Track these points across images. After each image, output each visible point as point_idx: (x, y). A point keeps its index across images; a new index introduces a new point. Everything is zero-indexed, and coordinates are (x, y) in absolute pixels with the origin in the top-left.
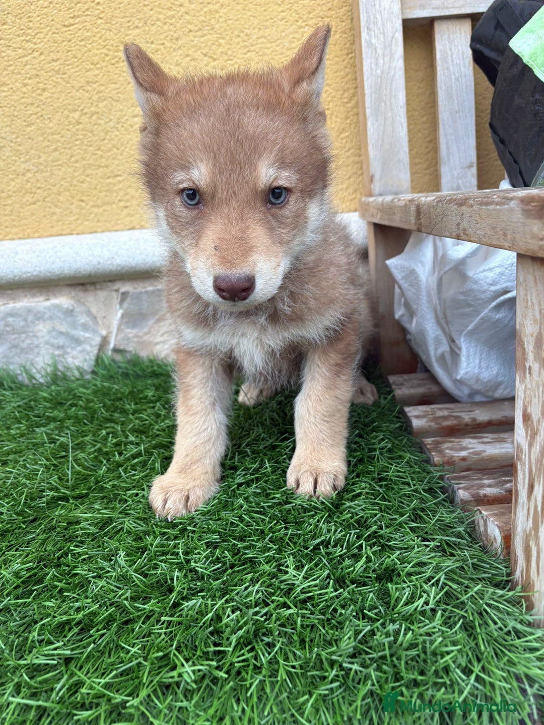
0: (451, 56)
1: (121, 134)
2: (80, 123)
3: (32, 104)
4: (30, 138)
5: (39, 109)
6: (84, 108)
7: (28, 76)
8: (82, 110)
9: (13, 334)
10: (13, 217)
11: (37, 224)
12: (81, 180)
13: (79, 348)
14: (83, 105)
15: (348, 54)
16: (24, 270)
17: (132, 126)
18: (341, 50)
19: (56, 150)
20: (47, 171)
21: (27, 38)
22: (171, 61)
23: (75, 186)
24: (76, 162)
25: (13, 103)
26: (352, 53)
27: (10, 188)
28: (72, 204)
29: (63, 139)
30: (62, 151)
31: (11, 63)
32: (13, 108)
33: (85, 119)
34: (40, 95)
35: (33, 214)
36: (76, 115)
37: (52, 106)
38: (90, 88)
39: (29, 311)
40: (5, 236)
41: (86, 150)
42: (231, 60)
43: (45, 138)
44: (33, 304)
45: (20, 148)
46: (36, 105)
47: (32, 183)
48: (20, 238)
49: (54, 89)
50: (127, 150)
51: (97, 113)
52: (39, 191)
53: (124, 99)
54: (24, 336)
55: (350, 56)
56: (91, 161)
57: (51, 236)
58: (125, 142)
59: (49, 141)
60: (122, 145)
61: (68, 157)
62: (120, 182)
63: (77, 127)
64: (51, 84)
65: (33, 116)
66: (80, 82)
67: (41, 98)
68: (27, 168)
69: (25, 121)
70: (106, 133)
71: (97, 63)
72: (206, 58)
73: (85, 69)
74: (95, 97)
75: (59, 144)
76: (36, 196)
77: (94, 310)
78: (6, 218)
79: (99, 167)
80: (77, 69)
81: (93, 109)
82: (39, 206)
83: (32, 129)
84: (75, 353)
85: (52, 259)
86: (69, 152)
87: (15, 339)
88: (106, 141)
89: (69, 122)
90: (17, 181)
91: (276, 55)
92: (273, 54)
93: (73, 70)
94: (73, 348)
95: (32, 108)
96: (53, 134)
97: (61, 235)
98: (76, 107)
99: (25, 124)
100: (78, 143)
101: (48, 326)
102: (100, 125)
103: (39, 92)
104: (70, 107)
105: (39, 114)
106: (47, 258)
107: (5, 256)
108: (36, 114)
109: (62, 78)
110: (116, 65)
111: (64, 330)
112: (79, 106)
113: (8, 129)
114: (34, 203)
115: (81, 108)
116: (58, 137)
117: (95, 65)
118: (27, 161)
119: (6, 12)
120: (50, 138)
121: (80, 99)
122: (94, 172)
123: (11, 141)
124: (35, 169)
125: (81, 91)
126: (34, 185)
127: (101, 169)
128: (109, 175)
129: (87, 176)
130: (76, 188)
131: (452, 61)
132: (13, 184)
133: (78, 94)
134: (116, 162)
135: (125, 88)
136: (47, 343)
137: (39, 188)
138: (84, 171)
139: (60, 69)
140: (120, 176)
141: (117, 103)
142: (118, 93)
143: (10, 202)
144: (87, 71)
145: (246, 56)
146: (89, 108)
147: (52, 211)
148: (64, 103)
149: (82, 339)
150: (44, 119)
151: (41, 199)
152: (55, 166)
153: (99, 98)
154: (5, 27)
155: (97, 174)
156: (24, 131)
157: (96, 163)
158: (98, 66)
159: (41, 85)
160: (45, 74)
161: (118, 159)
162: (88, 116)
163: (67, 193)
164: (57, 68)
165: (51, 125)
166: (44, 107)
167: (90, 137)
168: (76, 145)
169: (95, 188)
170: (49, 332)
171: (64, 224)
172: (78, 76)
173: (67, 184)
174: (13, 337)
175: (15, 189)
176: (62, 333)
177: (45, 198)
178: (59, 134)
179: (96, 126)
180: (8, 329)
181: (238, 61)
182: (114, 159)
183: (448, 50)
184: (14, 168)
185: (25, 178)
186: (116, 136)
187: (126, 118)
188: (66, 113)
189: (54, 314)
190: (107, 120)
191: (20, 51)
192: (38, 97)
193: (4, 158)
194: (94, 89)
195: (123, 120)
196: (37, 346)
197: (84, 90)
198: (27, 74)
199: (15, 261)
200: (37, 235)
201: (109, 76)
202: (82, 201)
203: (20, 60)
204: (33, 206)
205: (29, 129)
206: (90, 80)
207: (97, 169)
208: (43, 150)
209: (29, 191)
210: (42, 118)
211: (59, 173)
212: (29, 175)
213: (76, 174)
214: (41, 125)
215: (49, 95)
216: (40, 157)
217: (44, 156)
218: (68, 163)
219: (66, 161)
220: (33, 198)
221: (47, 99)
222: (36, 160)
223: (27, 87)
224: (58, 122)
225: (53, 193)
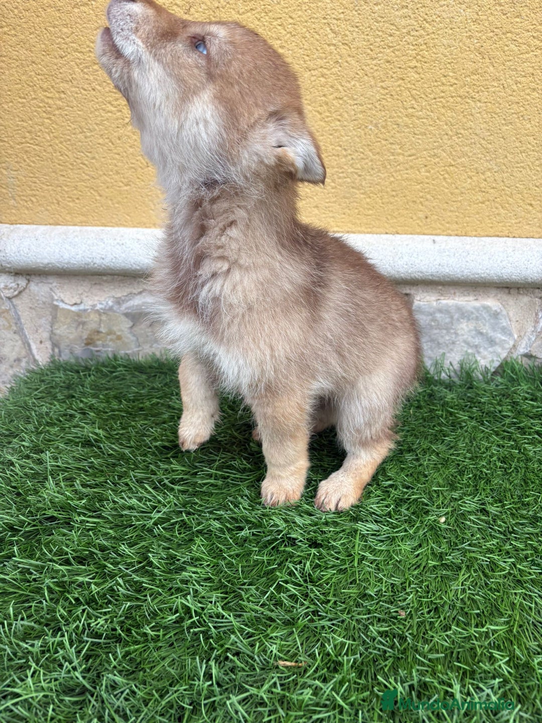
3: (518, 103)
4: (503, 137)
5: (522, 109)
7: (523, 74)
9: (436, 329)
10: (457, 214)
11: (478, 222)
13: (490, 349)
16: (474, 271)
19: (524, 152)
20: (507, 172)
21: (535, 35)
25: (498, 100)
27: (464, 185)
31: (511, 58)
32: (497, 105)
34: (528, 94)
35: (478, 213)
37: (536, 107)
39: (459, 309)
40: (444, 231)
43: (517, 139)
44: (464, 303)
45: (490, 146)
46: (521, 104)
47: (488, 183)
48: (457, 235)
52: (492, 190)
54: (444, 332)
57: (487, 236)
59: (521, 142)
61: (533, 160)
65: (514, 115)
67: (528, 97)
68: (490, 167)
75: (529, 146)
76: (488, 195)
77: (511, 314)
78: (449, 214)
82: (487, 205)
83: (508, 128)
84: (486, 353)
85: (504, 263)
87: (435, 334)
90: (475, 178)
94: (485, 349)
95: (515, 106)
96: (527, 135)
97: (498, 236)
99: (503, 122)
101: (472, 325)
103: (528, 91)
105: (521, 114)
106: (499, 262)
107: (457, 255)
108: (517, 113)
111: (485, 331)
113: (485, 125)
114: (483, 203)
116: (531, 138)
119: (523, 5)
120: (523, 139)
123: (484, 139)
124: (496, 169)
126: (490, 184)
132: (469, 181)
136: (465, 342)
137: (493, 188)
143: (460, 198)
147: (498, 211)
149: (497, 340)
150: (524, 119)
151: (491, 199)
152: (517, 167)
154: (518, 20)
165: (529, 126)
166: (528, 107)
170: (470, 331)
171: (505, 226)
173: (522, 187)
174: (436, 331)
175: (469, 187)
176: (481, 334)
177: (496, 198)
180: (433, 324)
184: (477, 165)
185: (483, 177)
189: (481, 315)
191: (524, 47)
192: (526, 96)
193: (470, 154)
196: (453, 343)
198: (524, 71)
199: (467, 262)
200: (474, 233)
202: (531, 205)
203: (521, 56)
204: (480, 205)
208: (512, 151)
209: (483, 190)
210: (521, 119)
211: (519, 175)
212: (488, 174)
213: (535, 178)
214: (519, 125)
215: (537, 95)
216: (506, 157)
217: (510, 157)
218: (531, 166)
219: (530, 164)
220: (484, 197)
221: (534, 99)
222: (502, 160)
223: (518, 85)
224: (537, 124)
225: (505, 194)
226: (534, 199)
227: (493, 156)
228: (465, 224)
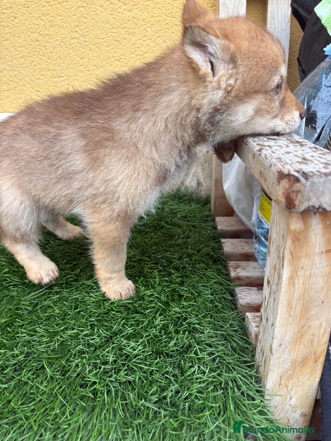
0: (277, 15)
1: (63, 49)
2: (38, 41)
3: (8, 26)
4: (6, 49)
5: (12, 30)
6: (41, 31)
7: (5, 7)
8: (39, 32)
11: (10, 104)
12: (38, 78)
14: (40, 29)
15: (212, 7)
17: (70, 45)
18: (208, 4)
19: (22, 57)
20: (16, 71)
22: (97, 3)
23: (34, 81)
24: (35, 66)
26: (214, 6)
28: (32, 92)
29: (27, 50)
30: (26, 58)
33: (40, 38)
34: (13, 21)
35: (8, 98)
36: (35, 35)
37: (20, 28)
38: (45, 19)
41: (41, 58)
42: (136, 5)
43: (15, 49)
46: (10, 27)
47: (7, 78)
49: (22, 17)
50: (67, 60)
51: (49, 35)
52: (11, 83)
53: (66, 27)
55: (214, 8)
56: (44, 66)
58: (66, 55)
59: (18, 51)
60: (64, 57)
61: (30, 62)
62: (62, 81)
63: (36, 43)
64: (19, 14)
65: (8, 34)
66: (38, 14)
68: (4, 68)
69: (3, 37)
70: (54, 48)
71: (50, 2)
72: (120, 3)
73: (42, 5)
74: (48, 24)
75: (24, 54)
76: (9, 85)
79: (50, 70)
80: (36, 5)
81: (46, 32)
82: (11, 92)
83: (7, 43)
86: (30, 59)
88: (54, 53)
89: (31, 39)
91: (165, 4)
92: (163, 3)
93: (34, 6)
95: (7, 29)
96: (21, 47)
98: (36, 30)
99: (3, 39)
100: (35, 53)
102: (50, 43)
103: (12, 18)
104: (31, 30)
105: (12, 33)
108: (10, 33)
109: (27, 11)
110: (62, 4)
112: (37, 30)
114: (8, 91)
115: (38, 31)
116: (24, 49)
117: (48, 3)
118: (4, 63)
120: (19, 49)
121: (38, 25)
122: (46, 74)
124: (9, 69)
125: (39, 20)
126: (8, 79)
127: (50, 72)
128: (55, 76)
129: (42, 75)
130: (34, 83)
131: (278, 18)
133: (37, 22)
134: (60, 68)
135: (67, 19)
137: (11, 81)
138: (39, 72)
139: (25, 4)
140: (63, 77)
141: (62, 29)
142: (63, 22)
144: (43, 7)
145: (146, 3)
146: (44, 31)
147: (19, 96)
148: (28, 27)
150: (15, 37)
151: (13, 88)
152: (21, 67)
153: (51, 25)
155: (48, 74)
156: (3, 44)
157: (47, 68)
158: (50, 4)
159: (13, 14)
160: (16, 7)
161: (61, 66)
162: (43, 36)
163: (29, 86)
164: (24, 3)
165: (19, 41)
166: (15, 29)
167: (44, 50)
168: (35, 55)
169: (47, 84)
172: (37, 9)
173: (29, 80)
177: (15, 87)
178: (24, 47)
179: (48, 43)
181: (141, 6)
182: (58, 65)
183: (276, 11)
185: (3, 74)
186: (60, 50)
187: (67, 39)
188: (29, 33)
190: (55, 40)
192: (11, 22)
194: (47, 19)
195: (65, 41)
197: (41, 19)
198: (5, 6)
201: (57, 11)
202: (39, 91)
205: (5, 43)
206: (45, 13)
207: (48, 71)
208: (14, 57)
209: (5, 82)
210: (14, 36)
211: (24, 72)
212: (5, 72)
213: (34, 74)
214: (13, 40)
215: (18, 21)
216: (12, 61)
217: (15, 61)
218: (29, 66)
219: (28, 65)
220: (7, 87)
221: (17, 23)
222: (10, 63)
223: (4, 15)
224: (24, 39)
225: (20, 85)
226: (39, 88)
227: (4, 61)
228: (3, 105)
